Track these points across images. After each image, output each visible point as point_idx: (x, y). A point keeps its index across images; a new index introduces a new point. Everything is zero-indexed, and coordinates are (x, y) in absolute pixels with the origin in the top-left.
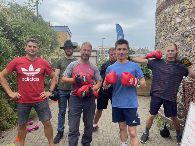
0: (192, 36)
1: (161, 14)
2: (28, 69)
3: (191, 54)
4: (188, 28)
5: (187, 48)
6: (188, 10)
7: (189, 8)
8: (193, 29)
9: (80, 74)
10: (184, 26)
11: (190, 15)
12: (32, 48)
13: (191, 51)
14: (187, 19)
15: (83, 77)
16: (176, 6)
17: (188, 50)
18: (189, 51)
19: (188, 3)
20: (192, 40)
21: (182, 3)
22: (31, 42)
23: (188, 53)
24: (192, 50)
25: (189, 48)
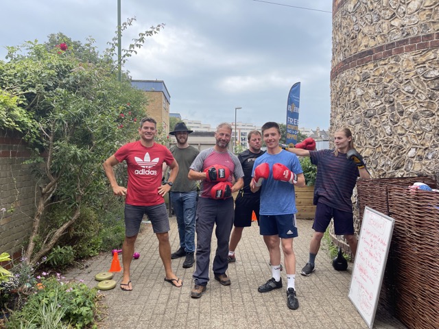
0: (378, 116)
1: (337, 80)
2: (143, 158)
3: (376, 143)
4: (373, 104)
5: (371, 134)
6: (372, 78)
7: (374, 76)
8: (379, 107)
9: (215, 166)
10: (367, 101)
11: (375, 85)
12: (149, 130)
13: (376, 138)
14: (371, 91)
15: (219, 172)
16: (356, 70)
17: (373, 137)
18: (374, 139)
19: (373, 68)
20: (377, 121)
21: (365, 68)
22: (147, 122)
23: (372, 142)
24: (378, 136)
25: (373, 134)
